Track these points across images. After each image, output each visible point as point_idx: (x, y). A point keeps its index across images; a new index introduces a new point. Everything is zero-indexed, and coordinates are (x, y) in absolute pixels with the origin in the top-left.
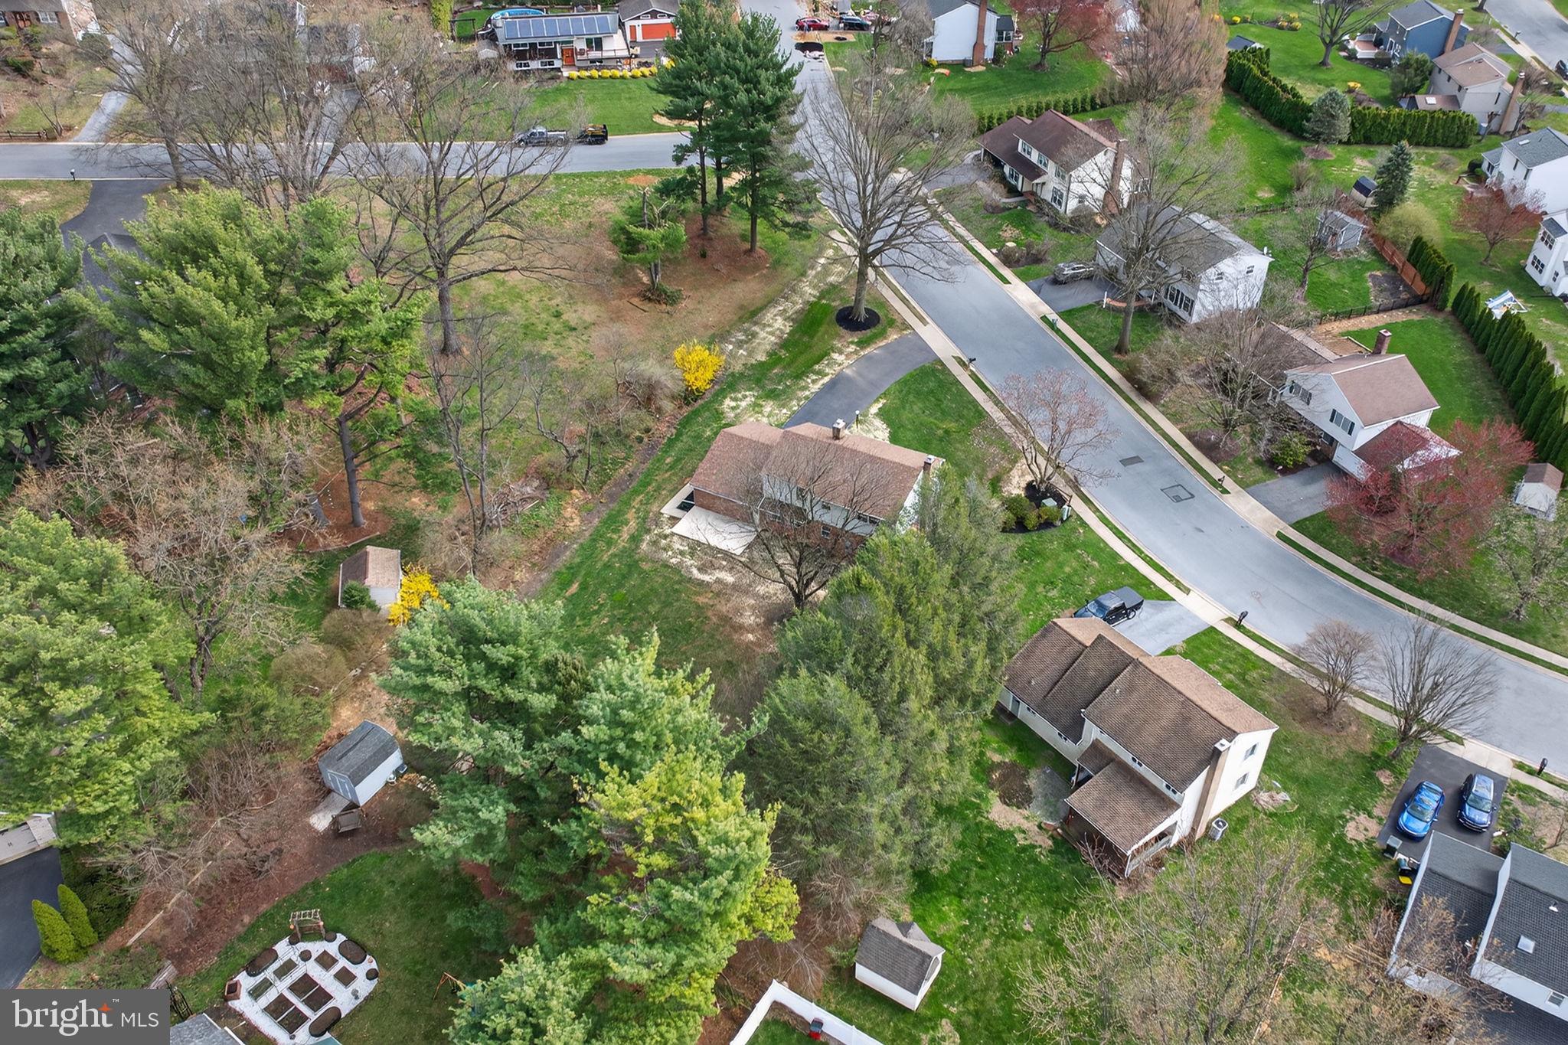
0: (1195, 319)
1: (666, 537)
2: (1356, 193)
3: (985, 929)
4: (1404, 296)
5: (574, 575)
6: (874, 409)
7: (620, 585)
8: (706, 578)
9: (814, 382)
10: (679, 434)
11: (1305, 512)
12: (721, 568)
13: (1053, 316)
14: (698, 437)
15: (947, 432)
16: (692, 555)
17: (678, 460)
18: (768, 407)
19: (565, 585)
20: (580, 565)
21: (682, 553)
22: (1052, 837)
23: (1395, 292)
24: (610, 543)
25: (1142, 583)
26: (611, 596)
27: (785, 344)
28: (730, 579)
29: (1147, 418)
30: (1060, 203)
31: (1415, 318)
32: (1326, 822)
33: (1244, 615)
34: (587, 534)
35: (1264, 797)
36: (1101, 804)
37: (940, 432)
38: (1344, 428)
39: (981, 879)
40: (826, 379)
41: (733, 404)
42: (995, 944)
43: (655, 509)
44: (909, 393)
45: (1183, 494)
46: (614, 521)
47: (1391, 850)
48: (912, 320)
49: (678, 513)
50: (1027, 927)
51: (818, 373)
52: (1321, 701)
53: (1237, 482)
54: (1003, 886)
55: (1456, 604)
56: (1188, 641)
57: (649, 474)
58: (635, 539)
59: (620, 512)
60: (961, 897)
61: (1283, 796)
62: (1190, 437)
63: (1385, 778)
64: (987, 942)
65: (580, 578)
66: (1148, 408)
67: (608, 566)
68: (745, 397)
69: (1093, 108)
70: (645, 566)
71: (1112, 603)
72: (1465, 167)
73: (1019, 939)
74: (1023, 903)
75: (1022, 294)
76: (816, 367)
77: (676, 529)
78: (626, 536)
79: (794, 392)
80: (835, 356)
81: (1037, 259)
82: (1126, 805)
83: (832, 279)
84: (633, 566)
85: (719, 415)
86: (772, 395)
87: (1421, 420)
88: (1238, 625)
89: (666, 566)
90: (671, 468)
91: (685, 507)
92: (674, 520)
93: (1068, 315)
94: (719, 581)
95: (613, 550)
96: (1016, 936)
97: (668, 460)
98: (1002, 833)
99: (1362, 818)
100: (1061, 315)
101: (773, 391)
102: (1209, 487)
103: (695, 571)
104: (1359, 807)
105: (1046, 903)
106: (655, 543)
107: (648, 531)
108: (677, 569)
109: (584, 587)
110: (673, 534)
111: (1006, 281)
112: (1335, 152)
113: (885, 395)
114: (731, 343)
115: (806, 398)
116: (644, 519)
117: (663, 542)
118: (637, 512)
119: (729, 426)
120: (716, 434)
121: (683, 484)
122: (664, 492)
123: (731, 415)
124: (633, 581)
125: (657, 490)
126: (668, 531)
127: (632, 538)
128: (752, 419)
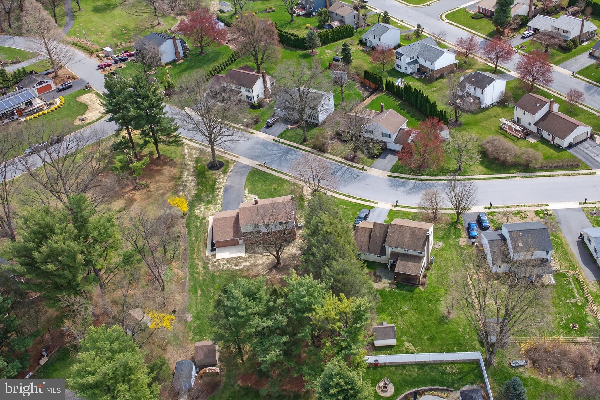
0: (321, 121)
1: (215, 262)
2: (334, 62)
3: (397, 316)
4: (371, 90)
5: (196, 288)
6: (246, 192)
7: (214, 284)
8: (240, 267)
9: (219, 192)
10: (189, 229)
11: (390, 167)
12: (242, 262)
13: (277, 139)
14: (196, 227)
15: (275, 189)
16: (229, 263)
17: (197, 237)
18: (211, 206)
19: (196, 293)
20: (195, 284)
21: (225, 264)
22: (394, 284)
23: (367, 90)
24: (198, 273)
25: (365, 206)
26: (214, 288)
27: (198, 184)
28: (247, 264)
29: (328, 158)
30: (251, 100)
31: (378, 96)
32: (454, 245)
33: (397, 202)
34: (188, 274)
35: (436, 246)
36: (404, 267)
37: (273, 190)
38: (387, 137)
39: (386, 305)
40: (223, 189)
41: (199, 211)
42: (402, 317)
43: (203, 255)
44: (253, 182)
45: (355, 176)
46: (193, 266)
47: (473, 243)
48: (234, 159)
49: (213, 253)
50: (406, 309)
51: (218, 188)
52: (432, 215)
53: (367, 166)
54: (392, 303)
55: (444, 174)
56: (388, 216)
57: (191, 246)
58: (205, 268)
59: (193, 263)
60: (384, 312)
61: (441, 244)
62: (345, 158)
63: (460, 227)
64: (400, 318)
65: (199, 288)
66: (326, 155)
67: (204, 280)
68: (200, 207)
69: (232, 62)
70: (218, 274)
71: (363, 215)
72: (358, 42)
73: (407, 313)
74: (401, 304)
75: (261, 136)
76: (216, 187)
77: (217, 258)
78: (201, 269)
79: (215, 198)
80: (219, 180)
81: (257, 122)
82: (410, 264)
83: (195, 156)
84: (213, 277)
85: (197, 217)
86: (209, 202)
87: (404, 127)
88: (396, 206)
89: (224, 270)
90: (197, 241)
91: (213, 250)
92: (214, 256)
93: (281, 136)
94: (245, 266)
95: (201, 275)
96: (405, 313)
97: (194, 239)
98: (381, 290)
99: (461, 239)
100: (278, 137)
101: (208, 201)
102: (361, 171)
103: (235, 268)
104: (459, 237)
105: (406, 301)
106: (214, 266)
107: (208, 263)
108: (228, 270)
109: (202, 290)
110: (217, 260)
111: (253, 133)
112: (318, 51)
113: (246, 186)
114: (180, 192)
115: (221, 198)
116: (203, 260)
117: (216, 264)
118: (198, 259)
119: (204, 219)
120: (202, 223)
121: (206, 244)
122: (202, 249)
123: (201, 215)
124: (217, 280)
125: (199, 249)
126: (215, 260)
127: (204, 268)
128: (210, 213)
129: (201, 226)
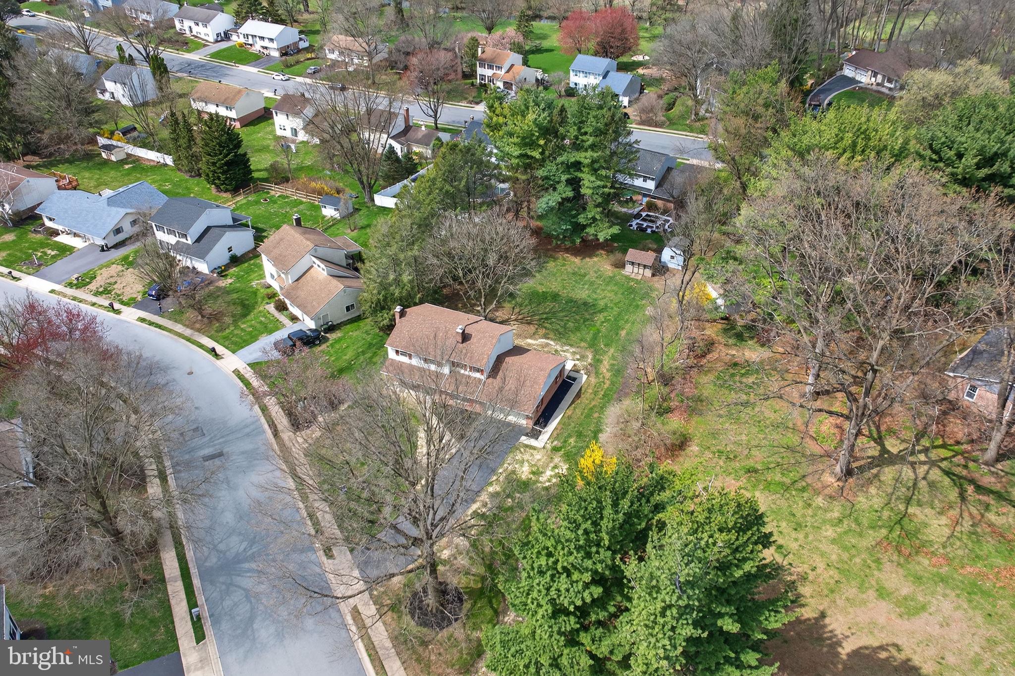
1: (578, 359)
7: (595, 334)
8: (544, 340)
18: (525, 472)
21: (564, 351)
24: (614, 358)
26: (599, 331)
41: (558, 470)
43: (593, 379)
46: (618, 371)
49: (575, 373)
58: (597, 362)
59: (616, 375)
65: (624, 338)
67: (608, 345)
68: (550, 479)
70: (583, 344)
77: (572, 364)
78: (605, 363)
79: (504, 490)
85: (568, 456)
86: (525, 485)
89: (571, 345)
90: (592, 410)
91: (573, 378)
92: (576, 369)
94: (536, 339)
95: (610, 354)
101: (525, 489)
103: (552, 342)
106: (584, 356)
107: (591, 364)
108: (564, 343)
109: (618, 334)
110: (574, 361)
116: (597, 374)
117: (578, 357)
118: (604, 377)
119: (555, 449)
120: (565, 442)
121: (578, 395)
122: (590, 391)
123: (557, 460)
124: (589, 337)
125: (595, 393)
126: (577, 362)
127: (599, 361)
128: (538, 457)
129: (570, 436)
